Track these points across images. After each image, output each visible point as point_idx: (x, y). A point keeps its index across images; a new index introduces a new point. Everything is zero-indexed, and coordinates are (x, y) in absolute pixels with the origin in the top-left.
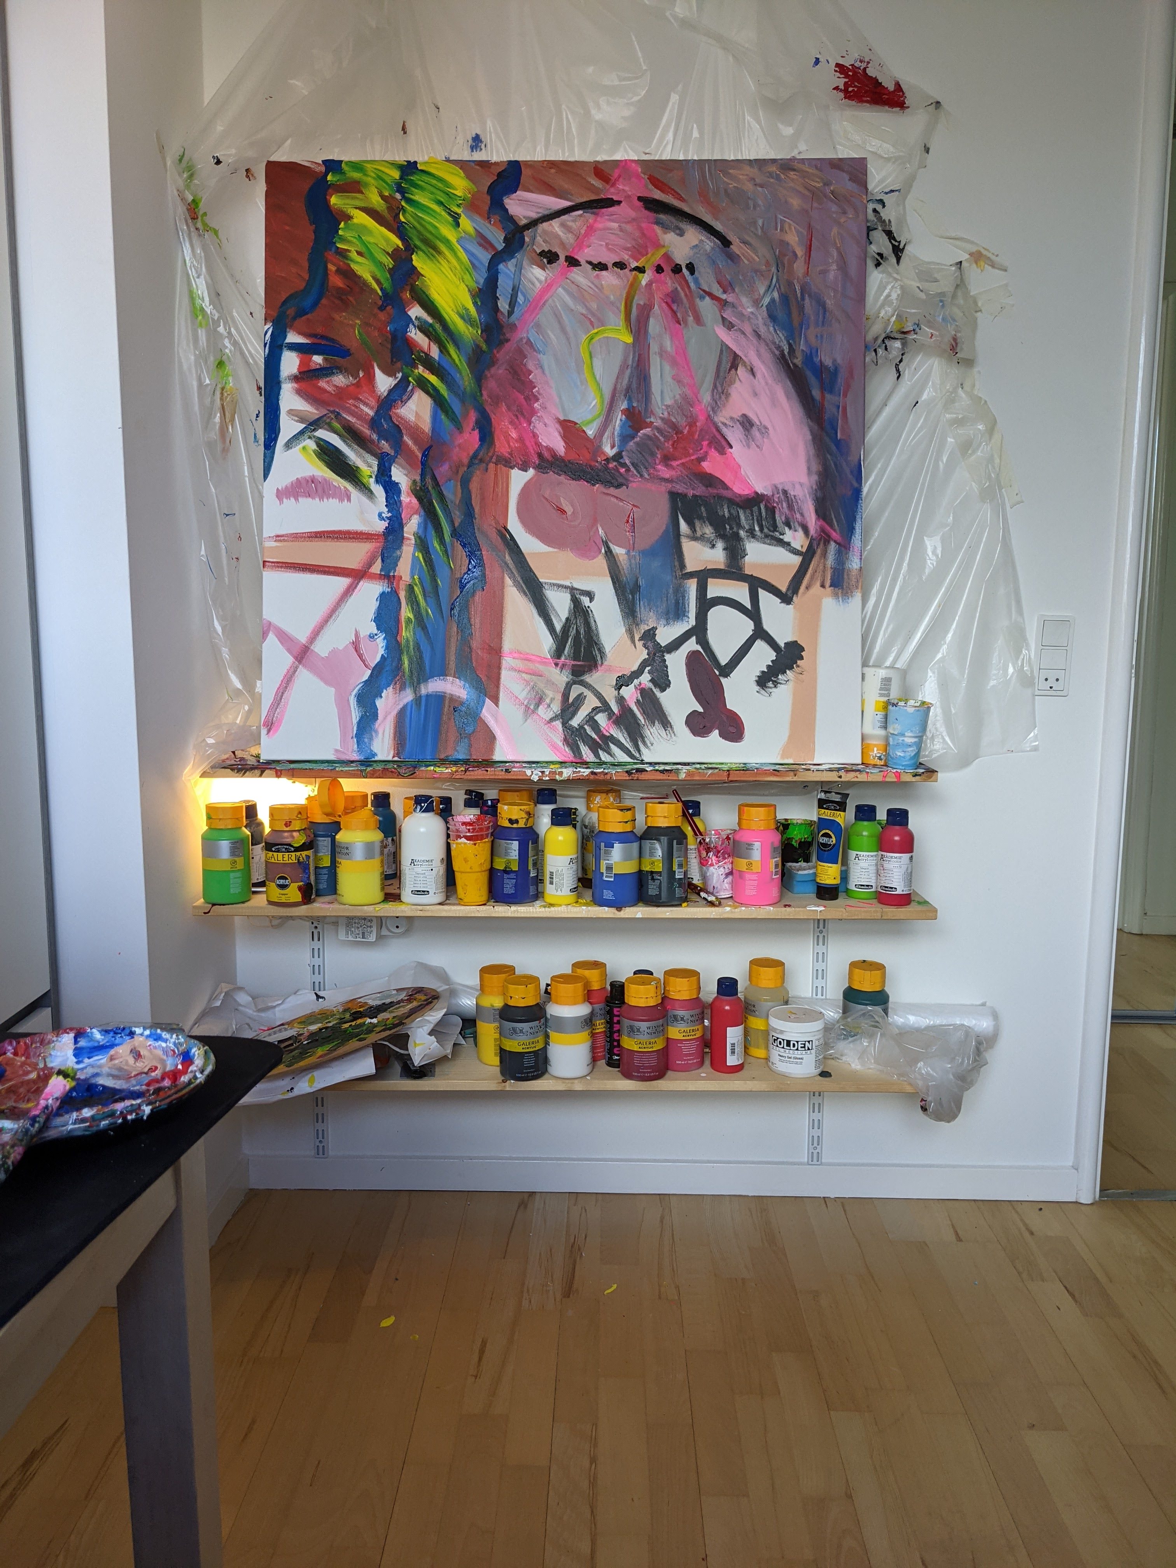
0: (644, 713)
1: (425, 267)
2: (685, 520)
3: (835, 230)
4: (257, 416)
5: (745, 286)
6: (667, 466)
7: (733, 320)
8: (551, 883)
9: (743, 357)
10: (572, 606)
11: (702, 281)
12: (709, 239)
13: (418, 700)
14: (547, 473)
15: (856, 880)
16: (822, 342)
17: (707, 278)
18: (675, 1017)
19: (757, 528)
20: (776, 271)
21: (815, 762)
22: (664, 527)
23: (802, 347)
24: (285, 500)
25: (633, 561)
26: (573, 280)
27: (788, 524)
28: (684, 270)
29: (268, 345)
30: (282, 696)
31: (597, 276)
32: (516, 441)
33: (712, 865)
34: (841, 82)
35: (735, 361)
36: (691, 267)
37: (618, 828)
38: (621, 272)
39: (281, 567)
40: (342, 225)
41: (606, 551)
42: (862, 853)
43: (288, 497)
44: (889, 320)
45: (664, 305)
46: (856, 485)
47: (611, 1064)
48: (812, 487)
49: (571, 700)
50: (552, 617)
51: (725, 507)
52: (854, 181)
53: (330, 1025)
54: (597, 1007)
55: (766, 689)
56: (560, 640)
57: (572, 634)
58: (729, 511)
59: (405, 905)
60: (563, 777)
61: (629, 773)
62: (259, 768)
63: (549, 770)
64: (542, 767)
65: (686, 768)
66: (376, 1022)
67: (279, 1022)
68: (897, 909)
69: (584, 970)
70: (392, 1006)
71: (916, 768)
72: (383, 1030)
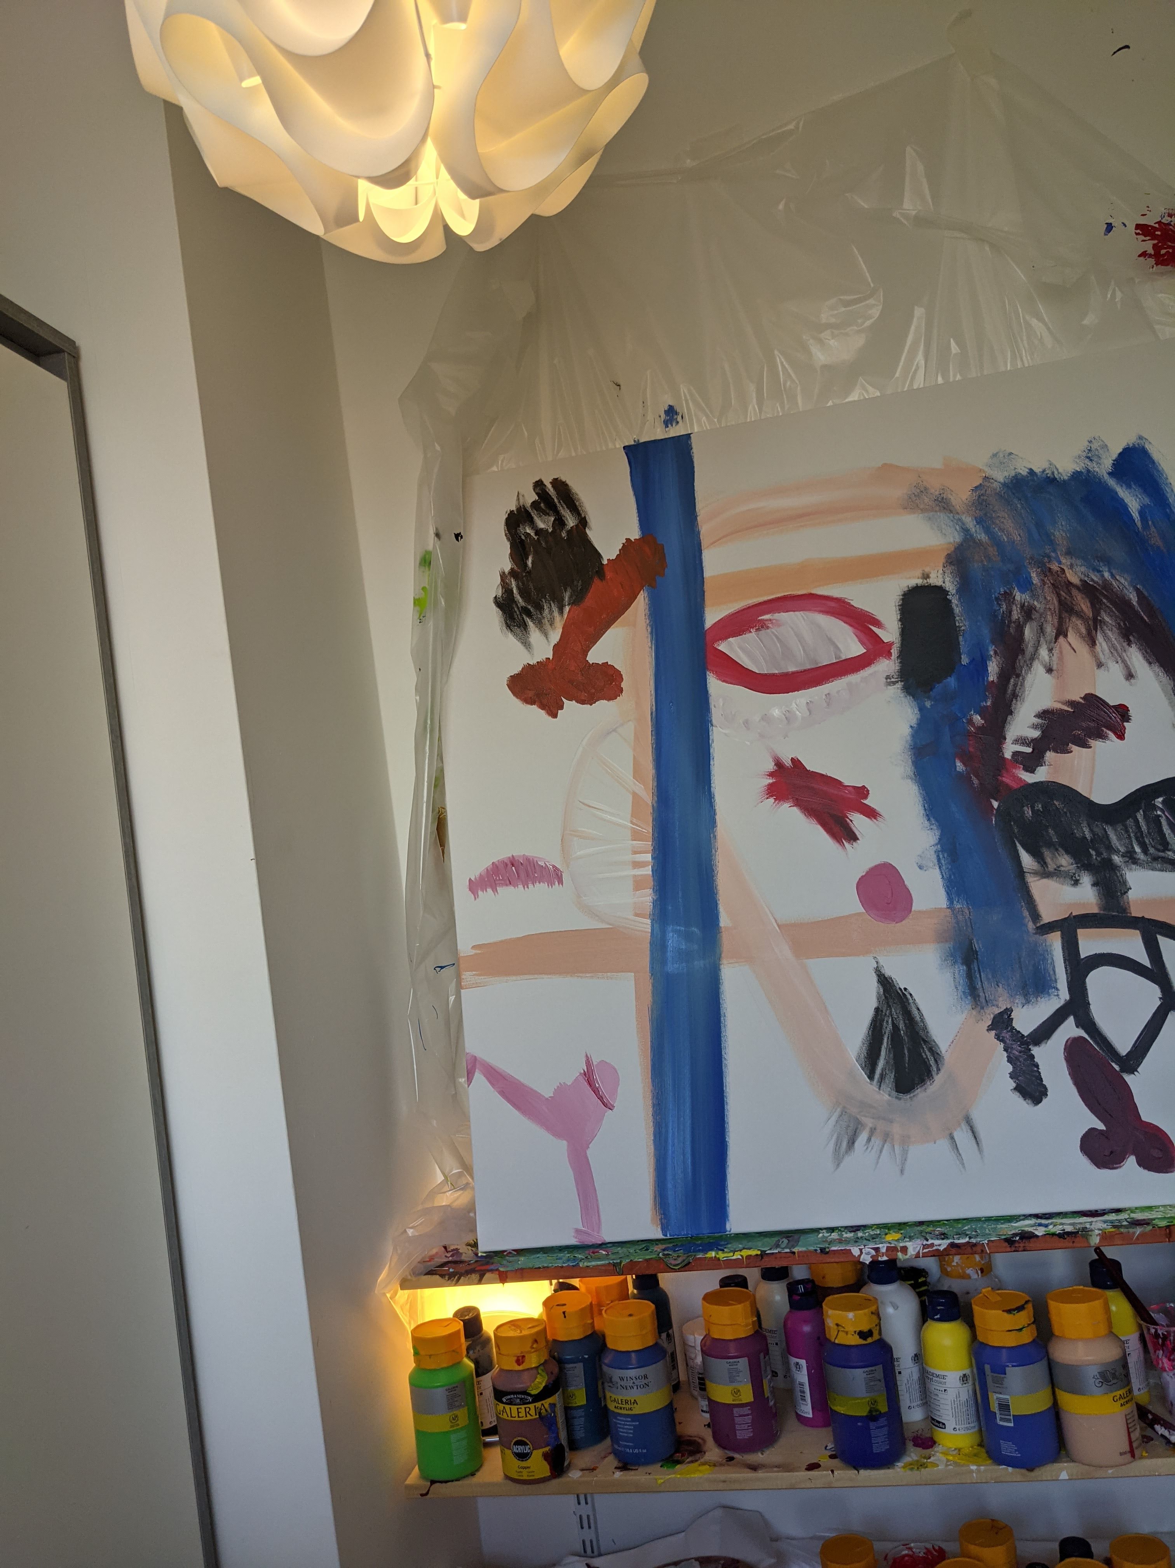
2: (1027, 850)
10: (882, 990)
19: (1137, 849)
24: (480, 893)
25: (960, 917)
34: (1148, 246)
43: (484, 889)
56: (872, 1042)
57: (887, 1032)
58: (1091, 830)
59: (700, 1471)
60: (909, 1254)
61: (1009, 1241)
62: (478, 1271)
63: (886, 1245)
64: (873, 1239)
65: (1097, 1225)
69: (981, 1546)
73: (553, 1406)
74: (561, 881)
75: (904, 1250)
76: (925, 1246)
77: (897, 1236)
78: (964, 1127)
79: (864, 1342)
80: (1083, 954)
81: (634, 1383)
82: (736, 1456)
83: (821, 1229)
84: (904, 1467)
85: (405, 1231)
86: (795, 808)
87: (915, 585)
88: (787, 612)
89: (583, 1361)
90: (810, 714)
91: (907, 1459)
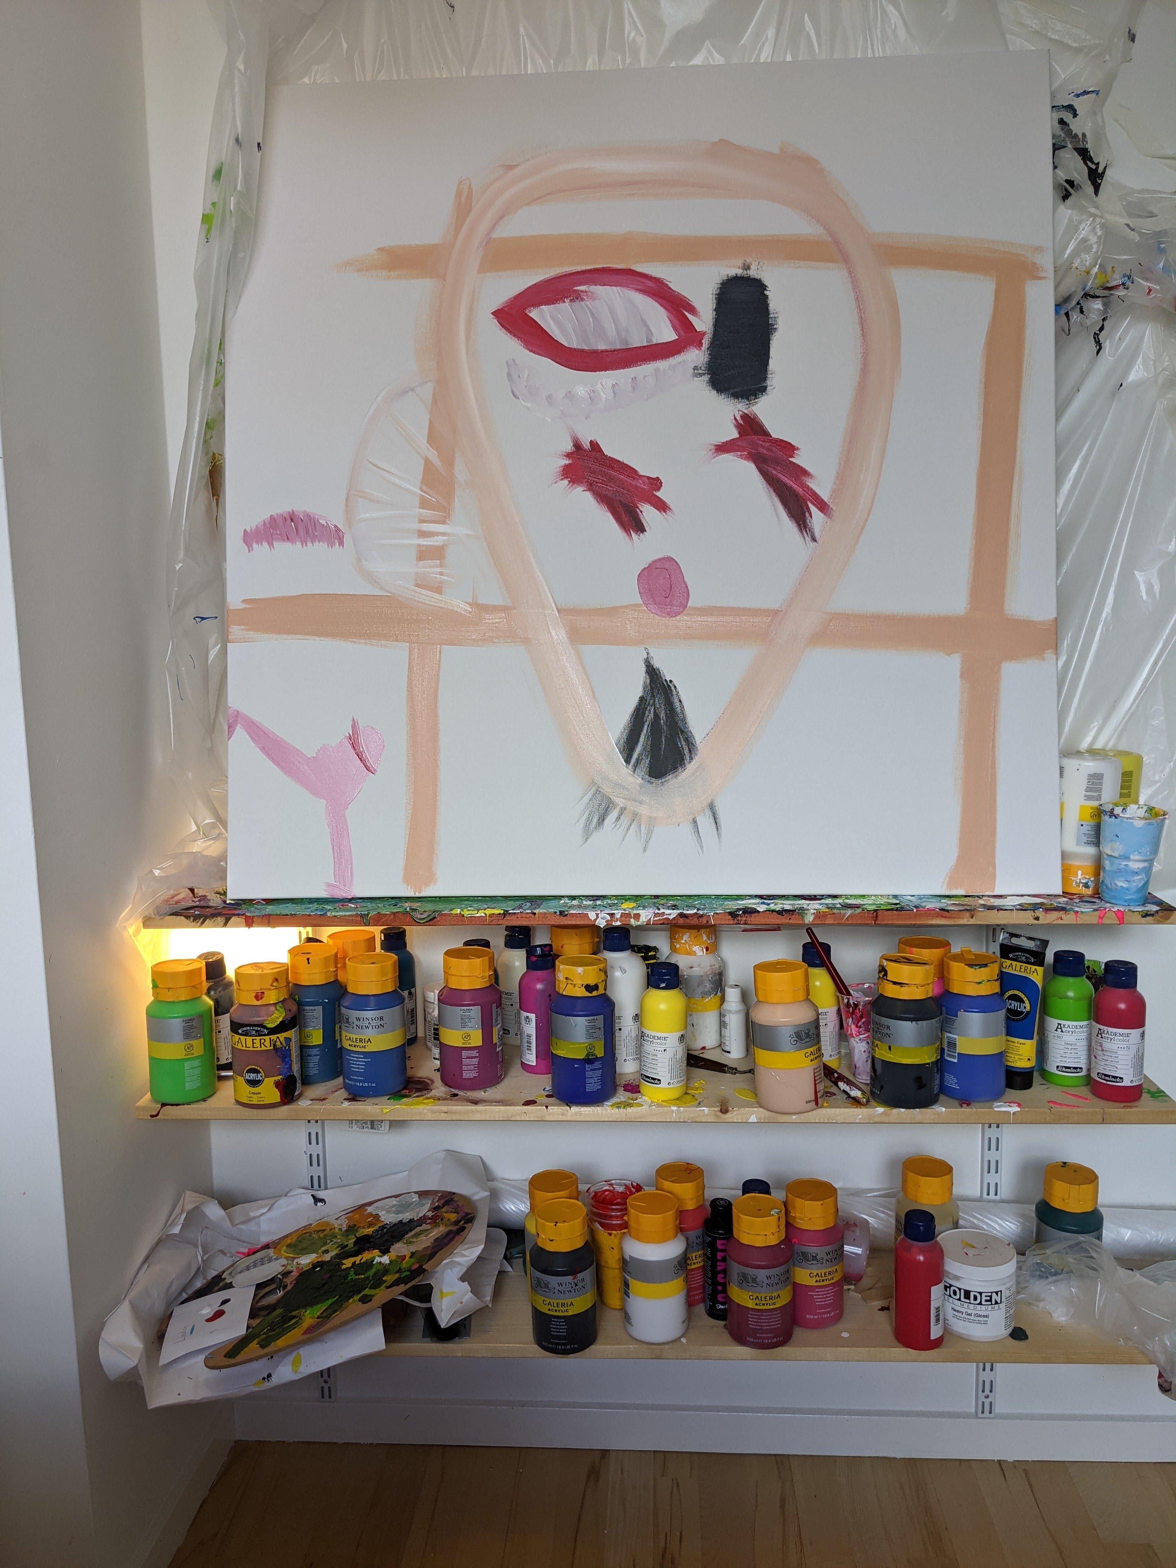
10: (648, 680)
15: (1058, 1060)
18: (804, 1254)
21: (995, 893)
24: (255, 546)
42: (1067, 1023)
43: (259, 542)
47: (713, 1313)
53: (327, 1257)
54: (692, 1234)
56: (633, 728)
57: (648, 719)
59: (424, 1103)
60: (641, 921)
61: (733, 914)
62: (224, 914)
63: (621, 912)
64: (610, 906)
65: (814, 906)
66: (388, 1262)
67: (264, 1239)
68: (1124, 1107)
69: (673, 1182)
70: (411, 1230)
71: (1143, 905)
72: (396, 1283)
73: (288, 1040)
74: (341, 543)
75: (637, 916)
76: (656, 915)
77: (633, 905)
78: (708, 813)
79: (590, 995)
81: (369, 1023)
82: (460, 1093)
83: (563, 897)
84: (611, 1106)
85: (152, 871)
86: (588, 493)
87: (735, 275)
88: (604, 285)
89: (323, 1004)
90: (615, 396)
91: (615, 1100)
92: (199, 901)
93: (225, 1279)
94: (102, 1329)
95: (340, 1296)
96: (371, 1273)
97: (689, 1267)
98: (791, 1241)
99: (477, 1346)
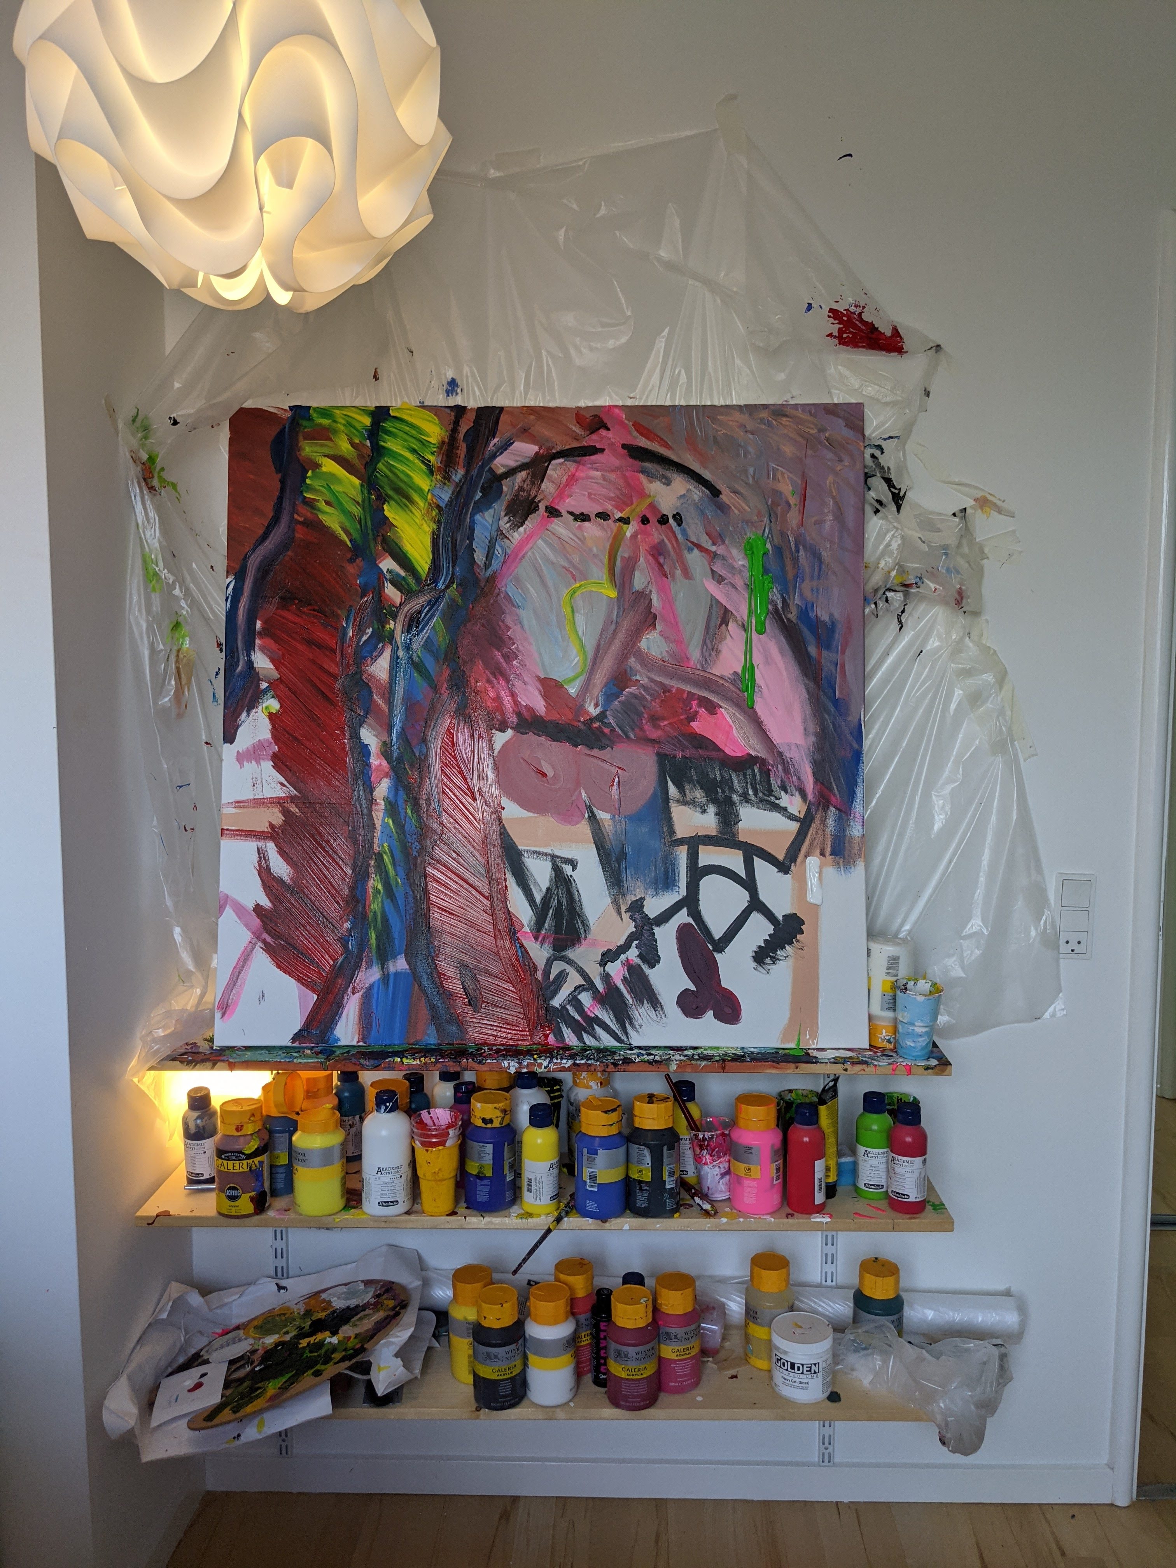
0: (632, 991)
1: (397, 518)
2: (674, 784)
3: (830, 478)
4: (217, 674)
5: (736, 537)
6: (656, 726)
7: (723, 572)
8: (529, 1191)
9: (734, 612)
10: (554, 875)
11: (690, 532)
12: (695, 488)
13: (385, 978)
14: (526, 733)
15: (866, 1179)
16: (817, 597)
17: (695, 529)
18: (667, 1334)
19: (751, 792)
20: (768, 522)
21: (818, 1047)
22: (652, 791)
23: (797, 601)
24: (245, 763)
25: (618, 827)
26: (552, 530)
27: (784, 788)
28: (671, 521)
29: (229, 599)
30: (239, 976)
31: (579, 527)
32: (493, 700)
33: (706, 1164)
34: (835, 329)
35: (726, 617)
36: (678, 518)
37: (603, 1132)
38: (605, 523)
39: (241, 835)
40: (310, 474)
41: (589, 816)
42: (872, 1150)
43: (249, 761)
44: (889, 572)
45: (650, 558)
46: (856, 746)
47: (598, 1382)
48: (809, 749)
49: (552, 978)
50: (532, 887)
51: (717, 769)
52: (851, 428)
53: (287, 1338)
54: (582, 1317)
55: (764, 966)
56: (541, 912)
57: (553, 905)
58: (721, 774)
60: (543, 1069)
61: (615, 1064)
62: (211, 1060)
63: (527, 1061)
64: (519, 1056)
65: (678, 1056)
66: (336, 1342)
67: (235, 1322)
68: (910, 1218)
69: (568, 1275)
70: (357, 1314)
71: (928, 1059)
72: (342, 1360)
73: (261, 1163)
75: (540, 1065)
76: (555, 1063)
77: (538, 1055)
80: (701, 863)
84: (516, 1216)
92: (192, 1048)
93: (202, 1356)
94: (105, 1398)
95: (297, 1370)
96: (323, 1351)
97: (578, 1344)
98: (657, 1323)
99: (407, 1410)
